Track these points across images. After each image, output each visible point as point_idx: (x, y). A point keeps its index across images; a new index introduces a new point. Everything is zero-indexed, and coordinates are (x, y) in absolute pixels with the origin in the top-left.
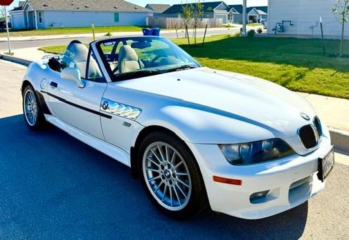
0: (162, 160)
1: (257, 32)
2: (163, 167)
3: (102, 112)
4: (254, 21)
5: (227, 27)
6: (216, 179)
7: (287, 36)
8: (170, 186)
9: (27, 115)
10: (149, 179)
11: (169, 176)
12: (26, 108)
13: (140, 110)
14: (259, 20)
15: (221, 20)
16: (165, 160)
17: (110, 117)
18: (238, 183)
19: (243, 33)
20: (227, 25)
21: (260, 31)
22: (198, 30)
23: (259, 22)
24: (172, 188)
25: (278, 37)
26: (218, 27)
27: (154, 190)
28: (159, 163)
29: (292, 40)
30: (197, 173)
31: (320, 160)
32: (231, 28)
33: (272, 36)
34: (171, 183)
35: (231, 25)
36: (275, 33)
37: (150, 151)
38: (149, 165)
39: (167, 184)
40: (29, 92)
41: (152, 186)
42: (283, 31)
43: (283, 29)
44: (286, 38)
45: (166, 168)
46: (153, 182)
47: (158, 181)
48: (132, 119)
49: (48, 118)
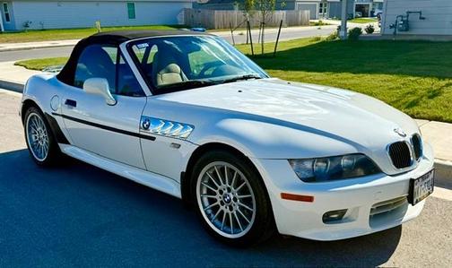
0: (220, 185)
1: (364, 32)
2: (221, 192)
3: (141, 133)
4: (365, 15)
5: (317, 25)
6: (285, 196)
7: (414, 38)
8: (230, 213)
9: (33, 147)
10: (204, 207)
11: (229, 201)
12: (31, 138)
13: (193, 127)
14: (373, 12)
15: (307, 12)
16: (225, 183)
17: (153, 139)
18: (310, 199)
19: (342, 33)
20: (317, 21)
21: (370, 30)
22: (267, 31)
23: (372, 16)
24: (233, 214)
25: (398, 39)
26: (301, 25)
27: (210, 220)
28: (216, 188)
29: (423, 43)
30: (263, 192)
31: (412, 181)
32: (322, 27)
33: (389, 38)
34: (231, 209)
35: (324, 21)
36: (395, 33)
37: (205, 175)
38: (205, 192)
39: (227, 211)
40: (33, 117)
41: (209, 216)
42: (407, 30)
43: (407, 25)
44: (411, 42)
45: (225, 192)
46: (209, 211)
47: (215, 209)
48: (182, 139)
49: (65, 149)
